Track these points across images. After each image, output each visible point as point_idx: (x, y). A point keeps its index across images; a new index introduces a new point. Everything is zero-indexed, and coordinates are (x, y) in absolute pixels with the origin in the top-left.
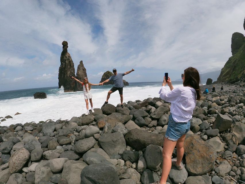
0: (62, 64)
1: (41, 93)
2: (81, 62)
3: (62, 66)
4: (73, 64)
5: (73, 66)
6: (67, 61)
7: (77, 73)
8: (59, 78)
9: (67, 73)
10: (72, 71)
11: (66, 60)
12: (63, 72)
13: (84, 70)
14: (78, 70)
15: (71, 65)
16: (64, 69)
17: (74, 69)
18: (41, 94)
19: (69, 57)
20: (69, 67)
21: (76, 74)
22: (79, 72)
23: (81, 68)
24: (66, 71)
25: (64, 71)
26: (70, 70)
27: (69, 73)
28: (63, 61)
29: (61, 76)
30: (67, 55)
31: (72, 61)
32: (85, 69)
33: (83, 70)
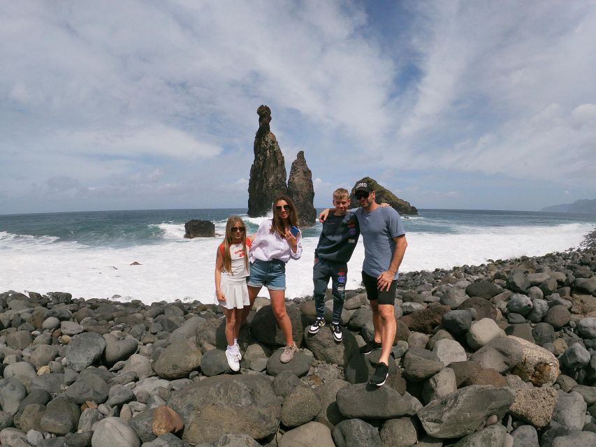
0: (257, 158)
1: (203, 222)
2: (301, 155)
3: (258, 163)
4: (283, 158)
5: (283, 162)
6: (268, 152)
7: (290, 179)
8: (249, 190)
9: (267, 180)
10: (280, 176)
11: (265, 150)
12: (259, 176)
13: (308, 173)
14: (292, 174)
15: (276, 161)
16: (262, 171)
17: (284, 171)
18: (203, 225)
19: (273, 142)
20: (272, 165)
21: (287, 182)
22: (294, 179)
23: (300, 169)
24: (265, 173)
25: (262, 175)
26: (276, 172)
27: (272, 179)
28: (259, 152)
29: (255, 185)
30: (268, 139)
31: (280, 152)
32: (310, 171)
33: (305, 172)
